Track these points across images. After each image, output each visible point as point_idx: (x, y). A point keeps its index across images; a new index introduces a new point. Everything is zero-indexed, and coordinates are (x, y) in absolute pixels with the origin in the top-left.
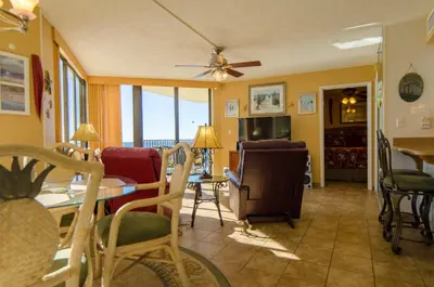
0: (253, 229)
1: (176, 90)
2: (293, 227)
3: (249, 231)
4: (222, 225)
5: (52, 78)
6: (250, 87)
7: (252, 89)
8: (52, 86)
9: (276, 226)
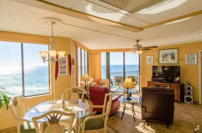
0: (147, 125)
1: (124, 53)
2: (168, 128)
3: (146, 126)
4: (134, 120)
5: (75, 60)
6: (159, 50)
7: (161, 51)
8: (75, 62)
9: (160, 126)
